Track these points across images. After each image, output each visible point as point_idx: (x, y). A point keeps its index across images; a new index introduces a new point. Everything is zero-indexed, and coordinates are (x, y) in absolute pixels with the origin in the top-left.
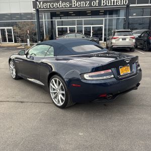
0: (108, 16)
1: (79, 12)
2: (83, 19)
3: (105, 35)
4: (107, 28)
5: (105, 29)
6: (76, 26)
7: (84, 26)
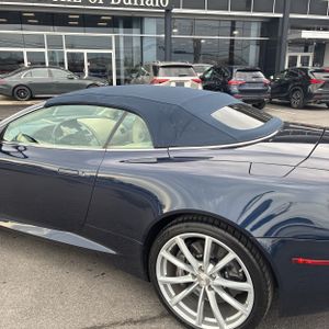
0: (121, 30)
1: (53, 14)
2: (63, 33)
3: (118, 73)
4: (122, 57)
5: (118, 61)
6: (45, 50)
7: (66, 51)
